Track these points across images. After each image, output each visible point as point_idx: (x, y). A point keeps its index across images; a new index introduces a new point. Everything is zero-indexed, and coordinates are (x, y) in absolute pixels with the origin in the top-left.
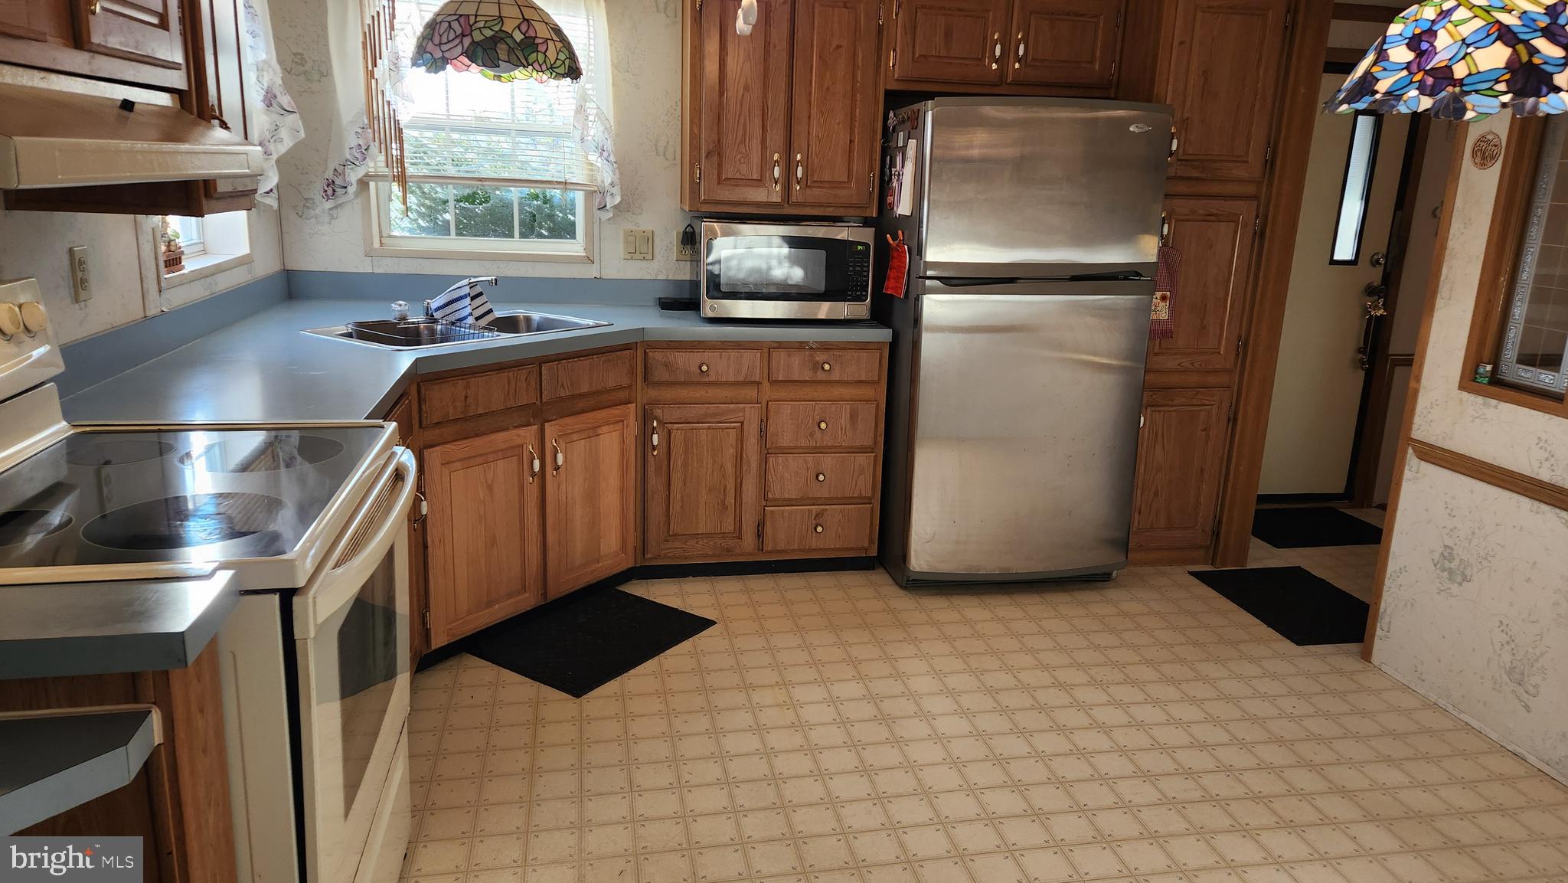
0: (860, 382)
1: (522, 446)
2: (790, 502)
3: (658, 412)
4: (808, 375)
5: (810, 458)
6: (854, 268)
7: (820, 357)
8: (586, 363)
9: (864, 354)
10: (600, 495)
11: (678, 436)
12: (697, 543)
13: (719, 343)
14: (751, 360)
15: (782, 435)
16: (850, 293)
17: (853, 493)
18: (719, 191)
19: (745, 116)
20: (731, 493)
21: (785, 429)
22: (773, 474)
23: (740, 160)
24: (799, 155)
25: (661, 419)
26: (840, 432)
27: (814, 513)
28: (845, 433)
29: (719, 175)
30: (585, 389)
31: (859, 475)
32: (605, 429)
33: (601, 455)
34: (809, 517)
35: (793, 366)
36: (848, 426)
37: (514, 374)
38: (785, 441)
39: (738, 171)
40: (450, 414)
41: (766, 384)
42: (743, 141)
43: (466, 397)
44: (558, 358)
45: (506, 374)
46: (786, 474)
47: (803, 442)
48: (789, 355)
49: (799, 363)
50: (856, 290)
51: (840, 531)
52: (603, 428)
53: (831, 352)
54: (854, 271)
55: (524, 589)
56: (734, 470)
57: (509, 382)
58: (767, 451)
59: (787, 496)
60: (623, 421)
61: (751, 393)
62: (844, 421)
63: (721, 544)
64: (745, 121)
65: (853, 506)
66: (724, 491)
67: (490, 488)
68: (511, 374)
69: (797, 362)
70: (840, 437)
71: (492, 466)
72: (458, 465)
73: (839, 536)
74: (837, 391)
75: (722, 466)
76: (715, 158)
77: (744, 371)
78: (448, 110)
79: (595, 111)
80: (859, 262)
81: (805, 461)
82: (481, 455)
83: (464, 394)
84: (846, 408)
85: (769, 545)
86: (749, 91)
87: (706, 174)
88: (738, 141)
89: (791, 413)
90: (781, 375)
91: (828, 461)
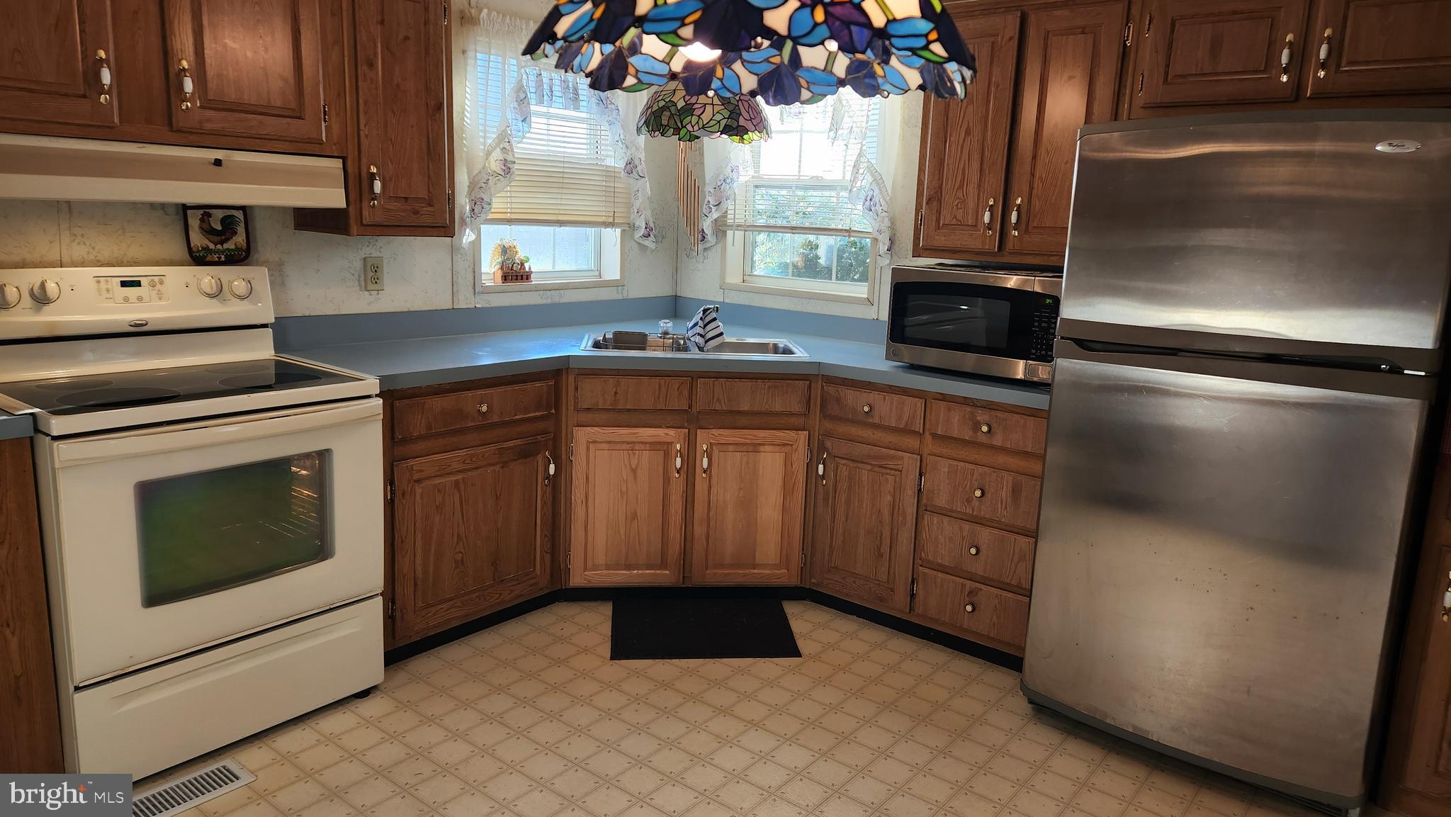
0: (1026, 453)
1: (669, 444)
2: (943, 569)
3: (828, 444)
4: (967, 434)
5: (967, 526)
6: (1040, 325)
7: (982, 416)
8: (748, 384)
9: (1031, 422)
10: (757, 507)
11: (844, 472)
12: (854, 582)
13: (886, 386)
14: (913, 406)
15: (939, 493)
16: (1033, 351)
17: (1012, 579)
18: (936, 237)
19: (965, 161)
20: (887, 542)
21: (942, 488)
22: (927, 532)
23: (957, 205)
24: (1020, 199)
25: (831, 451)
26: (1000, 505)
27: (968, 589)
28: (1006, 508)
29: (938, 220)
30: (745, 407)
31: (1018, 562)
32: (768, 448)
33: (761, 471)
34: (962, 592)
35: (955, 423)
36: (1009, 500)
37: (665, 382)
38: (942, 501)
39: (955, 217)
40: (600, 403)
41: (928, 437)
42: (961, 187)
43: (616, 393)
44: (718, 376)
45: (657, 380)
46: (940, 537)
47: (959, 507)
48: (949, 409)
49: (958, 420)
50: (1041, 349)
51: (995, 618)
52: (767, 447)
53: (993, 413)
54: (1039, 326)
55: (663, 565)
56: (890, 519)
57: (660, 388)
58: (923, 507)
59: (940, 561)
60: (792, 445)
61: (913, 442)
62: (1005, 493)
63: (875, 591)
64: (964, 164)
65: (1010, 595)
66: (881, 538)
67: (634, 471)
68: (662, 382)
69: (957, 418)
70: (999, 510)
71: (637, 455)
72: (605, 446)
73: (994, 625)
74: (1001, 459)
75: (880, 511)
76: (935, 204)
77: (905, 417)
78: (799, 171)
79: (865, 165)
80: (1046, 317)
81: (961, 529)
82: (629, 443)
83: (614, 390)
84: (1008, 479)
85: (919, 609)
86: (970, 134)
87: (926, 220)
88: (957, 186)
89: (948, 472)
90: (940, 430)
91: (985, 535)
